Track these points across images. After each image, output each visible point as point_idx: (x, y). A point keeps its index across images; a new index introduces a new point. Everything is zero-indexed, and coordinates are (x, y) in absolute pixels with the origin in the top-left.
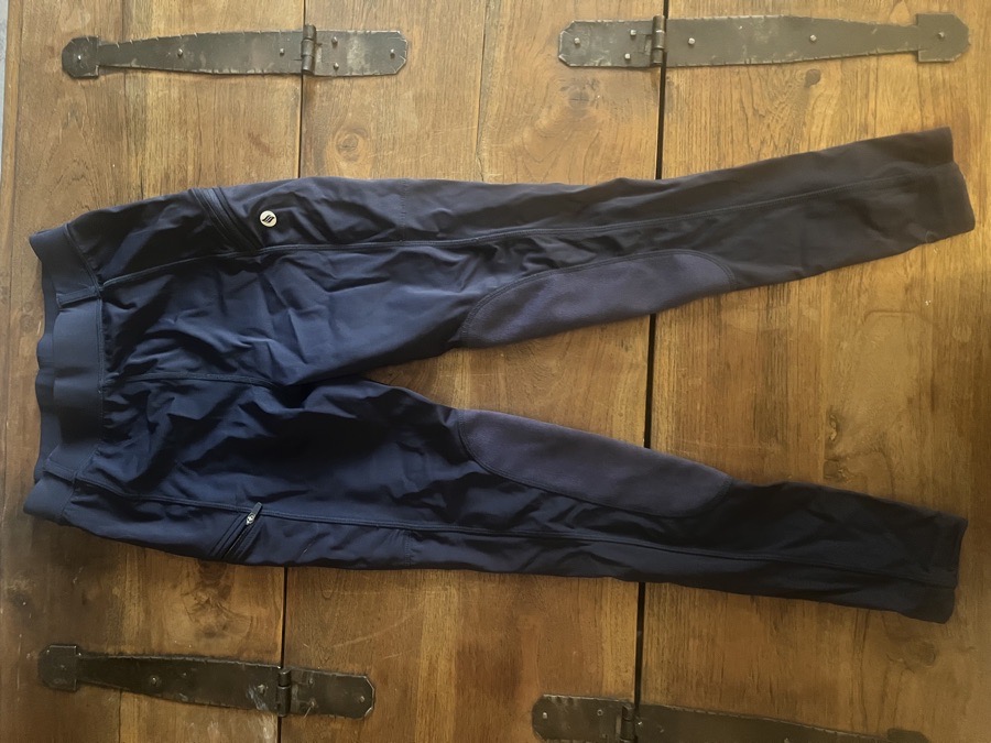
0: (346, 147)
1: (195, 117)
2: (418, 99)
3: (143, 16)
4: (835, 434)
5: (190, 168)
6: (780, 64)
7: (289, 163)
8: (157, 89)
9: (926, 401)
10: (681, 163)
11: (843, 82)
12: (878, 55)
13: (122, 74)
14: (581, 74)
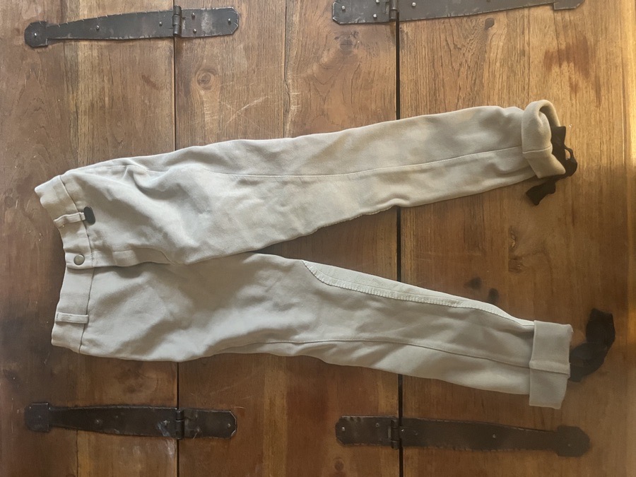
0: (204, 81)
1: (108, 67)
2: (246, 49)
3: (74, 7)
4: (514, 243)
5: (107, 99)
6: (469, 16)
7: (168, 93)
8: (85, 51)
9: (569, 219)
10: (411, 81)
11: (508, 25)
12: (529, 7)
13: (62, 43)
14: (346, 29)
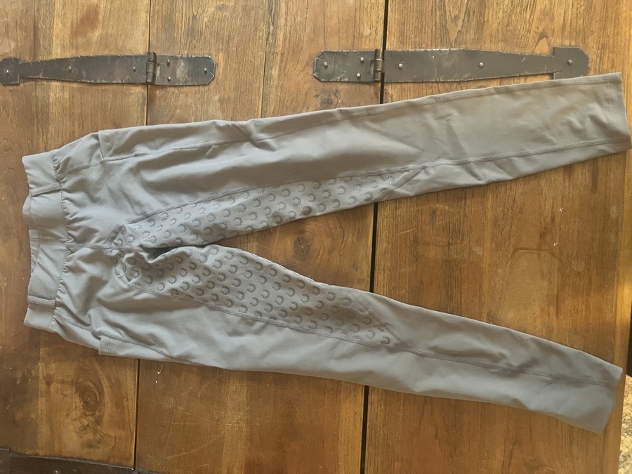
1: (80, 111)
2: (222, 101)
3: (47, 44)
6: (459, 82)
8: (57, 92)
9: (553, 310)
12: (526, 76)
13: (34, 82)
14: (328, 86)
